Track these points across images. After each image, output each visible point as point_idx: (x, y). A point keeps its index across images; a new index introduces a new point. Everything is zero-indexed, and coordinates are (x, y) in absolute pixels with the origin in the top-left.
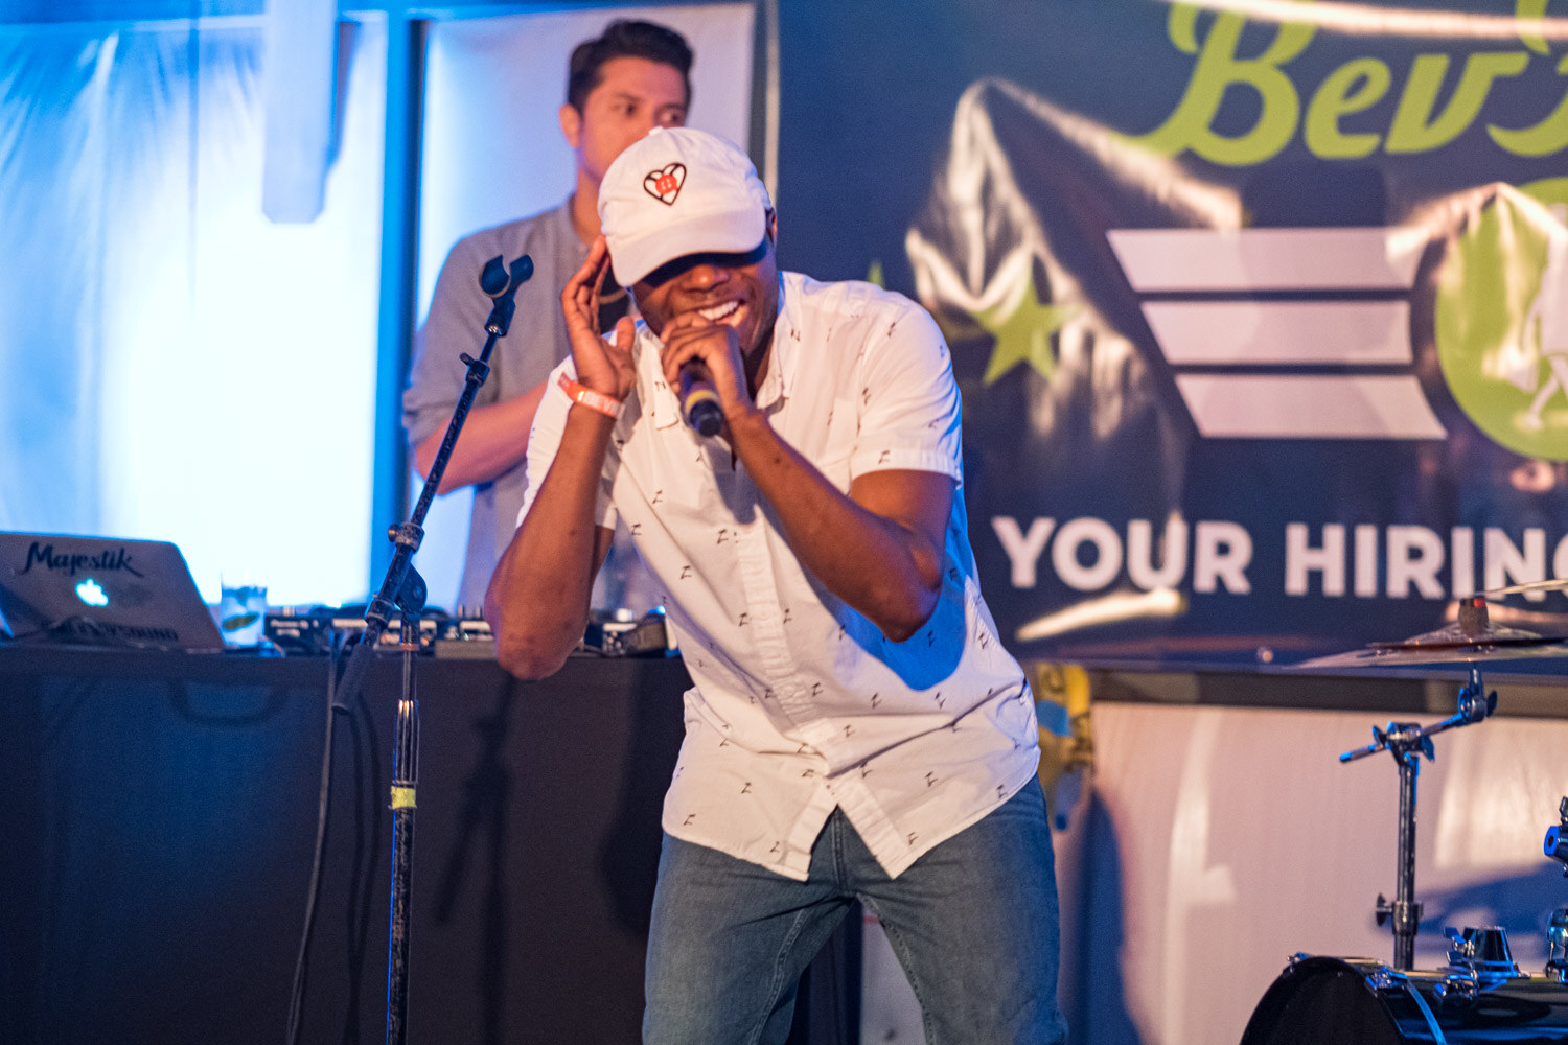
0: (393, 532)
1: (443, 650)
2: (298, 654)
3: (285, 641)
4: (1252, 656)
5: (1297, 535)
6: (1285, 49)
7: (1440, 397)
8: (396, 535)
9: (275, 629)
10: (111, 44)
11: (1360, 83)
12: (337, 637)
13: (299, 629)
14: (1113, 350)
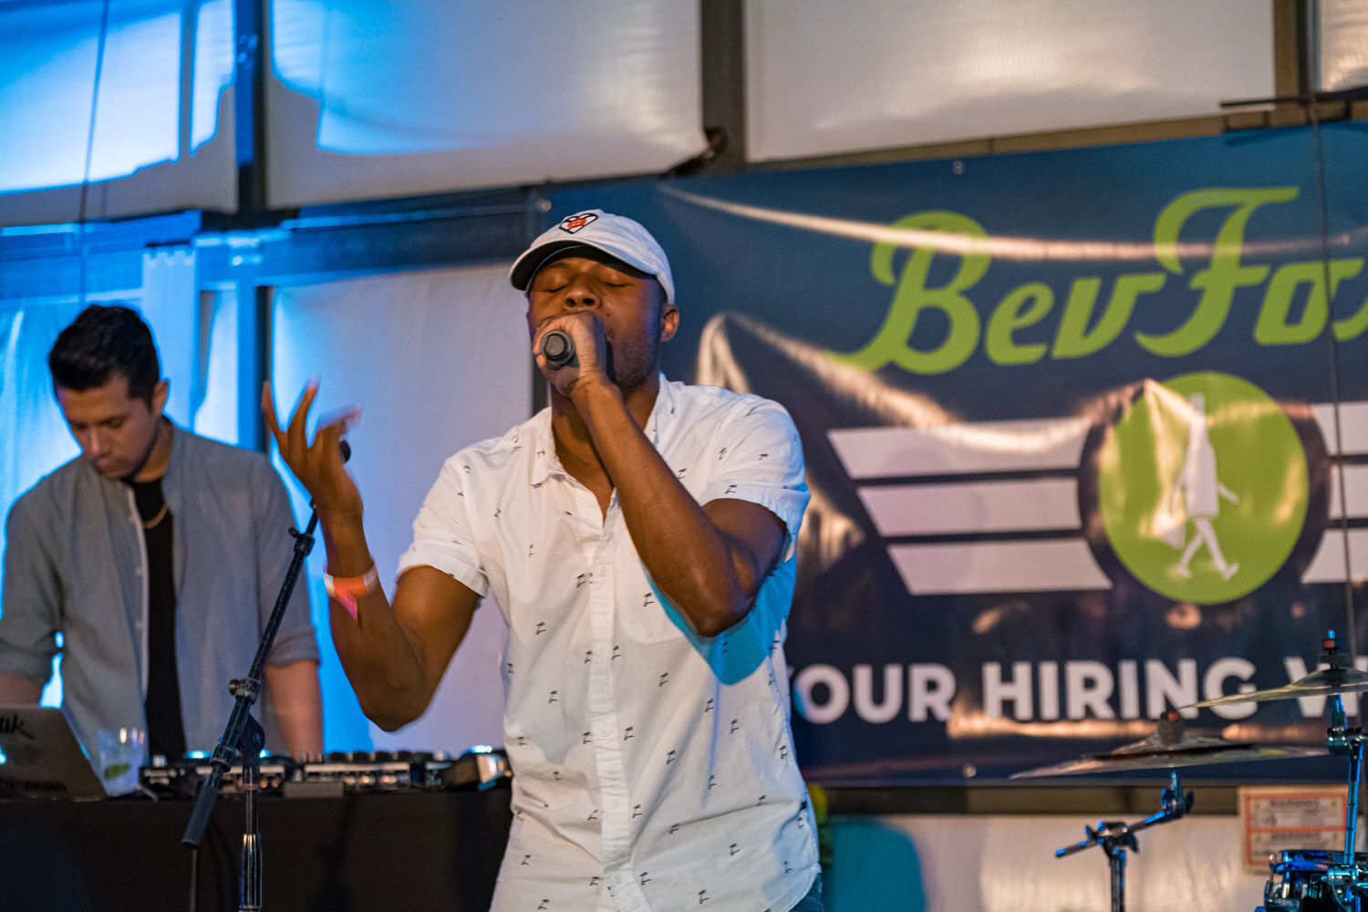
0: (233, 686)
1: (291, 791)
2: (168, 799)
3: (157, 788)
4: (959, 773)
5: (992, 672)
6: (966, 278)
7: (1105, 555)
8: (236, 689)
9: (148, 778)
10: (19, 318)
11: (1029, 303)
12: (200, 783)
13: (169, 777)
14: (837, 527)
